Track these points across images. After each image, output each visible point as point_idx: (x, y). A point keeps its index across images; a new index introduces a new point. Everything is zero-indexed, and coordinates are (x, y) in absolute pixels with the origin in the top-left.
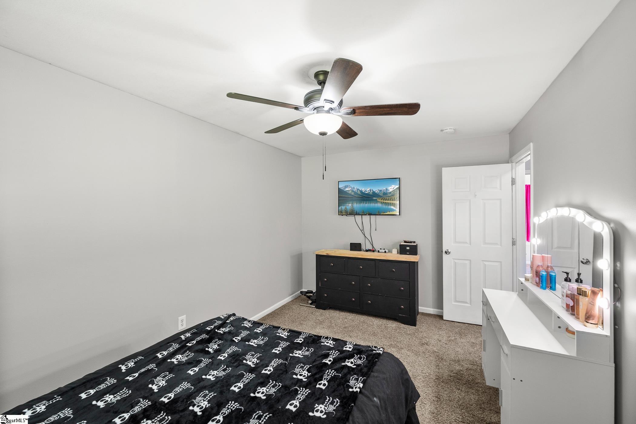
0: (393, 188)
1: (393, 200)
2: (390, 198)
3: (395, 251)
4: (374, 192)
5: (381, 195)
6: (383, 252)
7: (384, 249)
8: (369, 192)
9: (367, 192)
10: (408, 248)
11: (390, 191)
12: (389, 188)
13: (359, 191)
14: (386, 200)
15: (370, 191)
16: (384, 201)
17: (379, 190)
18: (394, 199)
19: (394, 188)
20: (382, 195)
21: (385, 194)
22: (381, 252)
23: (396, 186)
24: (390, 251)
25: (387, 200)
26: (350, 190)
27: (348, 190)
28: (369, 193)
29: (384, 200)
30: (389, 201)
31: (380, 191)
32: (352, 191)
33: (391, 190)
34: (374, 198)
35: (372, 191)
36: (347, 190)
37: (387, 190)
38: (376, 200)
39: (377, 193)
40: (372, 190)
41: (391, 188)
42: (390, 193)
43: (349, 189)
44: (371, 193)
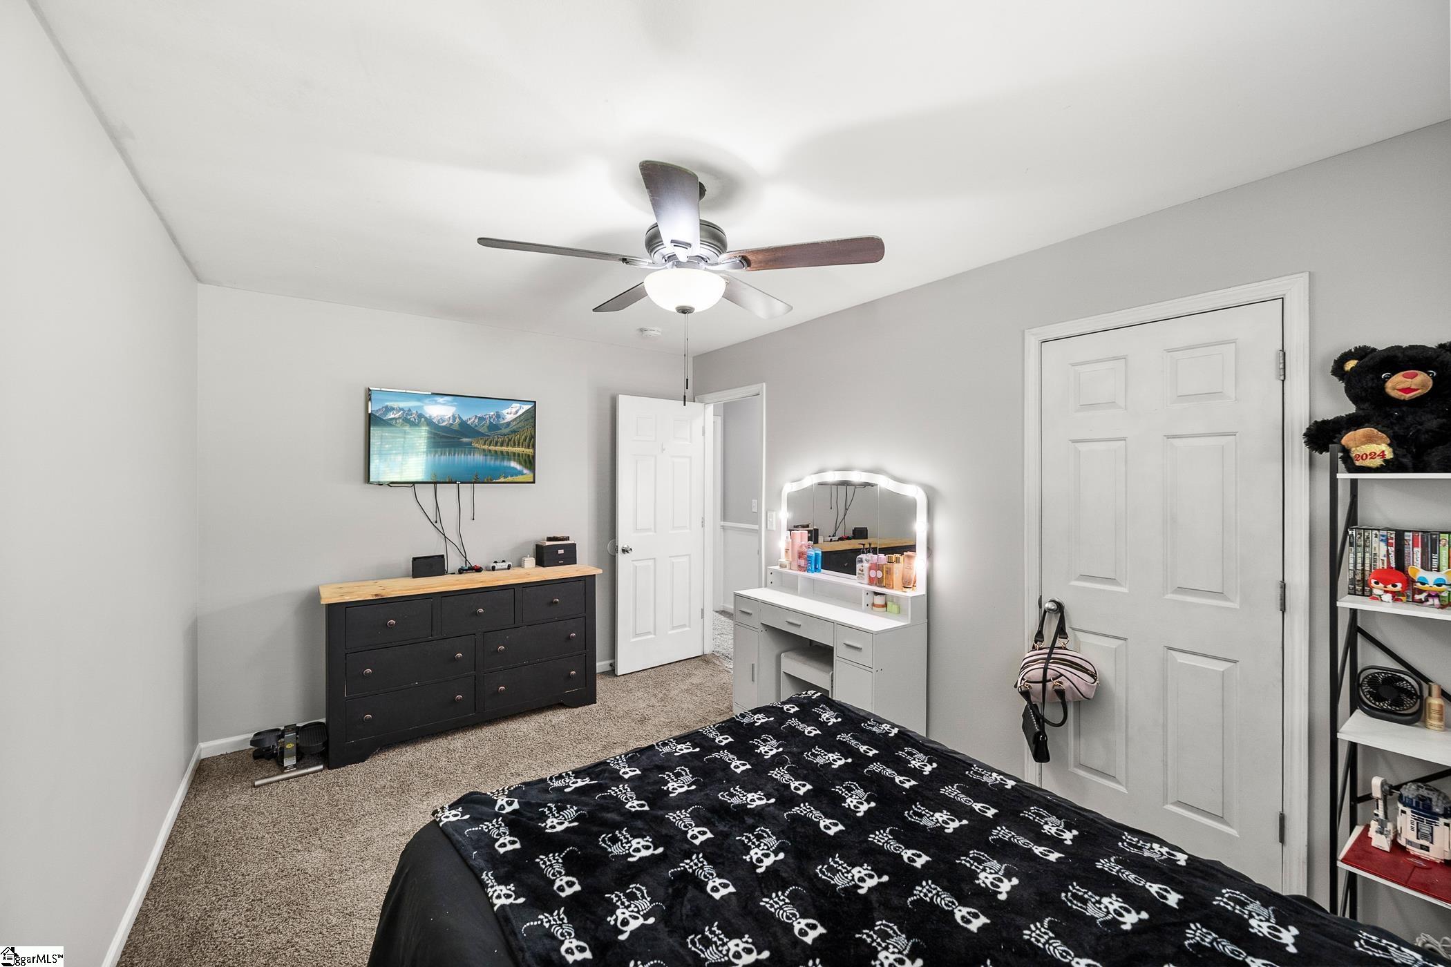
0: (514, 410)
1: (515, 443)
2: (507, 439)
3: (530, 562)
4: (463, 424)
5: (483, 432)
6: (505, 569)
7: (504, 561)
8: (451, 422)
9: (444, 424)
10: (561, 552)
11: (506, 421)
12: (505, 412)
13: (423, 419)
14: (496, 445)
15: (454, 421)
16: (492, 448)
17: (476, 416)
18: (519, 443)
19: (517, 412)
20: (486, 430)
21: (494, 427)
22: (498, 570)
23: (522, 406)
24: (520, 564)
25: (499, 444)
26: (399, 418)
27: (394, 418)
28: (452, 424)
29: (490, 445)
30: (503, 448)
31: (481, 419)
32: (403, 420)
33: (509, 418)
34: (465, 440)
35: (457, 420)
36: (392, 416)
37: (498, 416)
38: (470, 444)
39: (473, 426)
40: (460, 418)
41: (509, 410)
42: (508, 424)
43: (397, 416)
44: (456, 427)
